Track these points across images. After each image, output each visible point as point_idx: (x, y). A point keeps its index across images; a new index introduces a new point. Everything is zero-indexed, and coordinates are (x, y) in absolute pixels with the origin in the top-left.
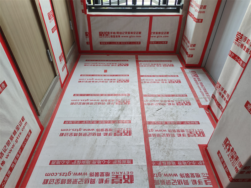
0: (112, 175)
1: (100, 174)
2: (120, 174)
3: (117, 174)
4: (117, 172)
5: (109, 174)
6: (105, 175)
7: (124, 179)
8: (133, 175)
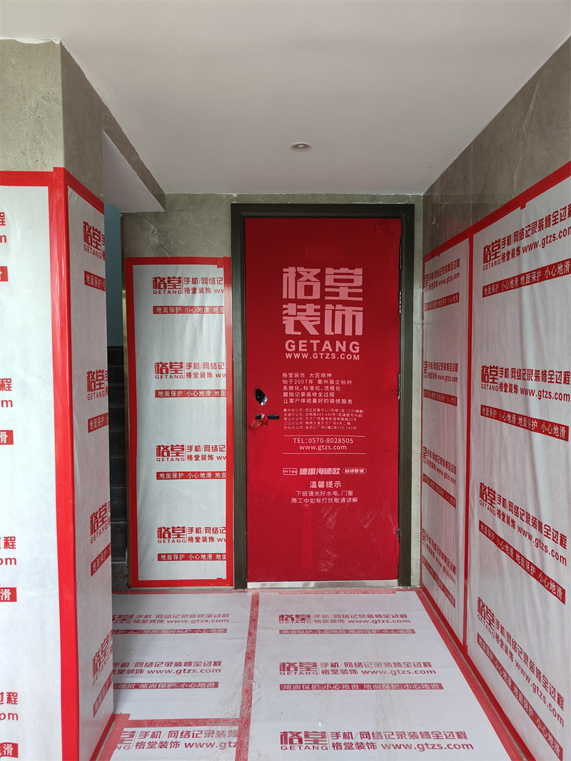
0: (327, 745)
1: (354, 746)
2: (311, 746)
3: (316, 746)
4: (318, 749)
5: (333, 746)
6: (342, 744)
7: (301, 739)
8: (282, 743)
